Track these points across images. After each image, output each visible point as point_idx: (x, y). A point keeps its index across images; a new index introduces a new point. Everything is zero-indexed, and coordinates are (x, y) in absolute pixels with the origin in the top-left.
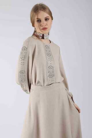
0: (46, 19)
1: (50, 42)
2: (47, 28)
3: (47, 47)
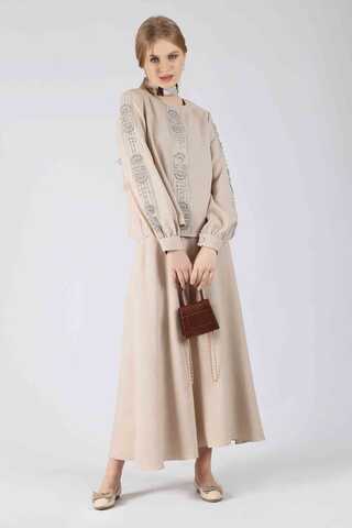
0: (172, 56)
1: (184, 103)
3: (172, 114)
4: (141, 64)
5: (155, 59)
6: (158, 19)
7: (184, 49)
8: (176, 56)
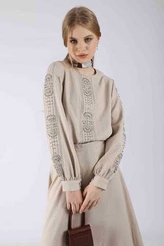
0: (87, 39)
2: (87, 55)
4: (66, 44)
5: (74, 41)
6: (79, 9)
7: (98, 34)
8: (91, 39)
